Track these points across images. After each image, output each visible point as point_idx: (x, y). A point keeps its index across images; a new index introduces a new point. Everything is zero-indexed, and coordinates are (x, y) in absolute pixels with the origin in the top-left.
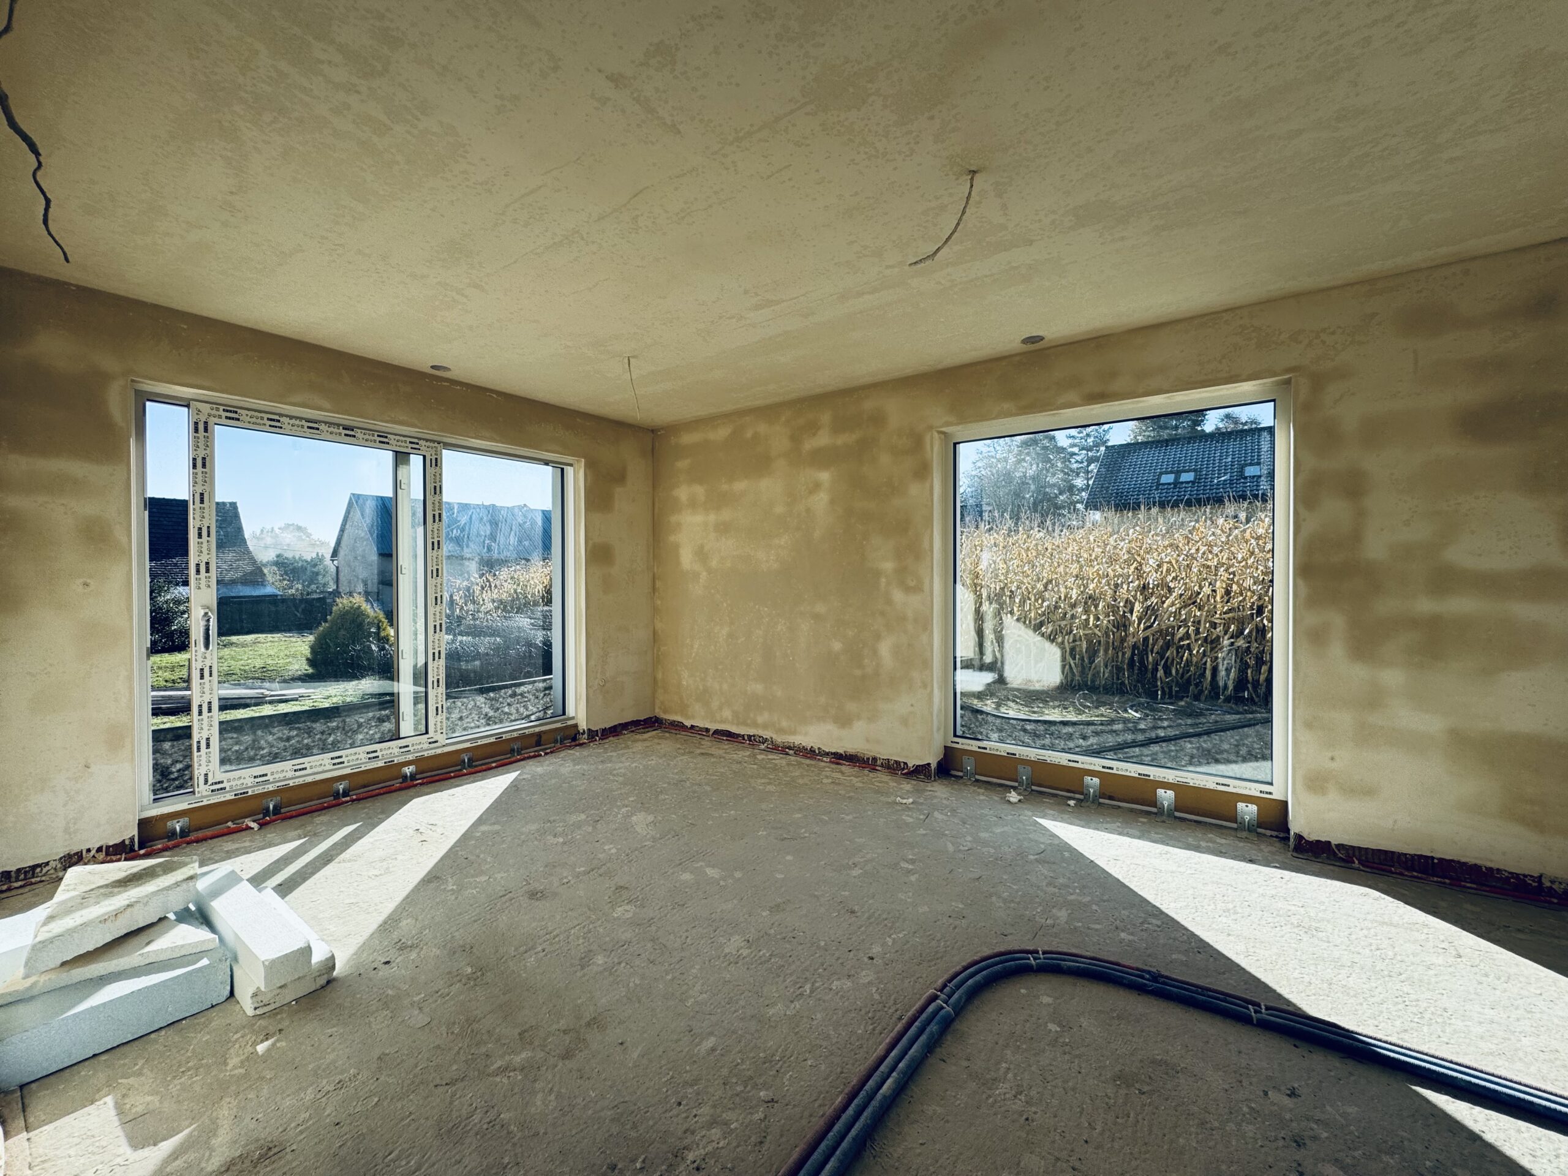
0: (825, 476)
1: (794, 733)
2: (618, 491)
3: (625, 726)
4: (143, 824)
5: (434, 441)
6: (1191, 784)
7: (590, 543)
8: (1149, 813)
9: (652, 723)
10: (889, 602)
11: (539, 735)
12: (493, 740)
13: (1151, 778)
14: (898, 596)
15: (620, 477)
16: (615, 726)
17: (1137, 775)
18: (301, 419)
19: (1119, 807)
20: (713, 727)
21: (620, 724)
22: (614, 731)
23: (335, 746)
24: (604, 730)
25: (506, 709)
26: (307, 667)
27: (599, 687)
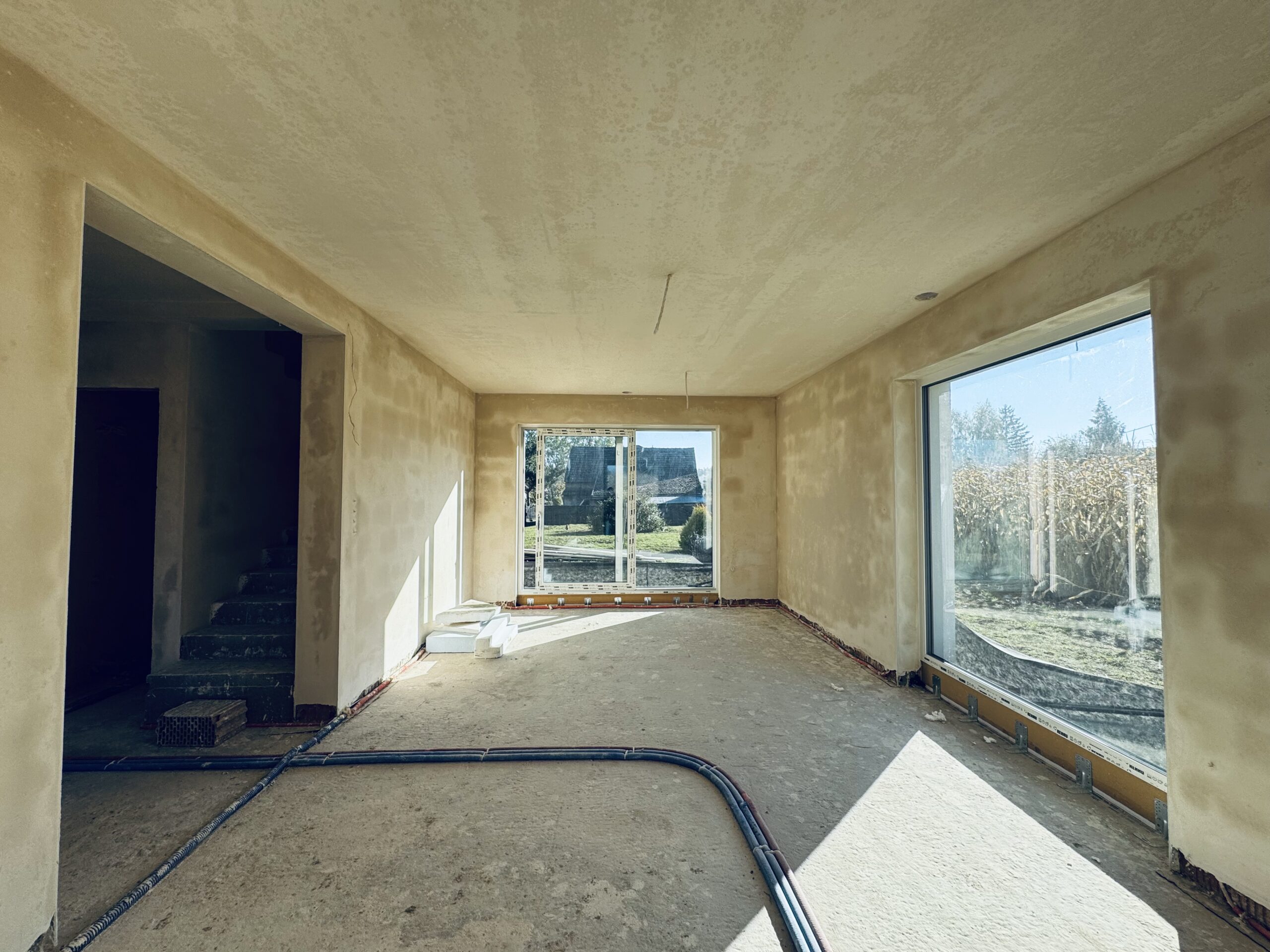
0: (842, 424)
1: (831, 626)
2: (747, 443)
3: (752, 602)
4: (519, 597)
5: (631, 429)
6: (1105, 758)
7: (724, 478)
8: (1067, 778)
9: (774, 604)
10: (873, 527)
11: (692, 595)
12: (662, 592)
13: (1069, 739)
14: (878, 521)
15: (748, 433)
16: (743, 600)
17: (1056, 732)
18: (574, 428)
19: (1043, 762)
20: (800, 613)
21: (747, 600)
22: (742, 603)
23: (586, 581)
24: (734, 601)
25: (685, 578)
26: (678, 545)
27: (733, 572)
